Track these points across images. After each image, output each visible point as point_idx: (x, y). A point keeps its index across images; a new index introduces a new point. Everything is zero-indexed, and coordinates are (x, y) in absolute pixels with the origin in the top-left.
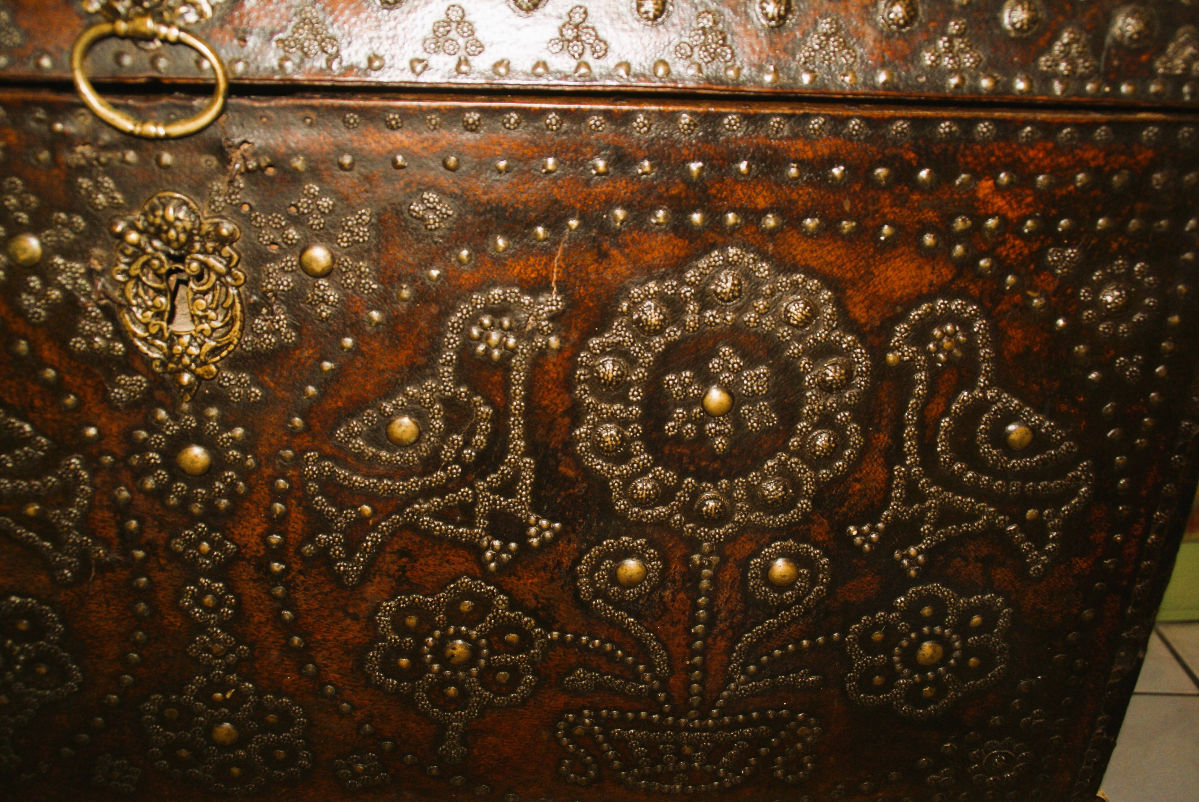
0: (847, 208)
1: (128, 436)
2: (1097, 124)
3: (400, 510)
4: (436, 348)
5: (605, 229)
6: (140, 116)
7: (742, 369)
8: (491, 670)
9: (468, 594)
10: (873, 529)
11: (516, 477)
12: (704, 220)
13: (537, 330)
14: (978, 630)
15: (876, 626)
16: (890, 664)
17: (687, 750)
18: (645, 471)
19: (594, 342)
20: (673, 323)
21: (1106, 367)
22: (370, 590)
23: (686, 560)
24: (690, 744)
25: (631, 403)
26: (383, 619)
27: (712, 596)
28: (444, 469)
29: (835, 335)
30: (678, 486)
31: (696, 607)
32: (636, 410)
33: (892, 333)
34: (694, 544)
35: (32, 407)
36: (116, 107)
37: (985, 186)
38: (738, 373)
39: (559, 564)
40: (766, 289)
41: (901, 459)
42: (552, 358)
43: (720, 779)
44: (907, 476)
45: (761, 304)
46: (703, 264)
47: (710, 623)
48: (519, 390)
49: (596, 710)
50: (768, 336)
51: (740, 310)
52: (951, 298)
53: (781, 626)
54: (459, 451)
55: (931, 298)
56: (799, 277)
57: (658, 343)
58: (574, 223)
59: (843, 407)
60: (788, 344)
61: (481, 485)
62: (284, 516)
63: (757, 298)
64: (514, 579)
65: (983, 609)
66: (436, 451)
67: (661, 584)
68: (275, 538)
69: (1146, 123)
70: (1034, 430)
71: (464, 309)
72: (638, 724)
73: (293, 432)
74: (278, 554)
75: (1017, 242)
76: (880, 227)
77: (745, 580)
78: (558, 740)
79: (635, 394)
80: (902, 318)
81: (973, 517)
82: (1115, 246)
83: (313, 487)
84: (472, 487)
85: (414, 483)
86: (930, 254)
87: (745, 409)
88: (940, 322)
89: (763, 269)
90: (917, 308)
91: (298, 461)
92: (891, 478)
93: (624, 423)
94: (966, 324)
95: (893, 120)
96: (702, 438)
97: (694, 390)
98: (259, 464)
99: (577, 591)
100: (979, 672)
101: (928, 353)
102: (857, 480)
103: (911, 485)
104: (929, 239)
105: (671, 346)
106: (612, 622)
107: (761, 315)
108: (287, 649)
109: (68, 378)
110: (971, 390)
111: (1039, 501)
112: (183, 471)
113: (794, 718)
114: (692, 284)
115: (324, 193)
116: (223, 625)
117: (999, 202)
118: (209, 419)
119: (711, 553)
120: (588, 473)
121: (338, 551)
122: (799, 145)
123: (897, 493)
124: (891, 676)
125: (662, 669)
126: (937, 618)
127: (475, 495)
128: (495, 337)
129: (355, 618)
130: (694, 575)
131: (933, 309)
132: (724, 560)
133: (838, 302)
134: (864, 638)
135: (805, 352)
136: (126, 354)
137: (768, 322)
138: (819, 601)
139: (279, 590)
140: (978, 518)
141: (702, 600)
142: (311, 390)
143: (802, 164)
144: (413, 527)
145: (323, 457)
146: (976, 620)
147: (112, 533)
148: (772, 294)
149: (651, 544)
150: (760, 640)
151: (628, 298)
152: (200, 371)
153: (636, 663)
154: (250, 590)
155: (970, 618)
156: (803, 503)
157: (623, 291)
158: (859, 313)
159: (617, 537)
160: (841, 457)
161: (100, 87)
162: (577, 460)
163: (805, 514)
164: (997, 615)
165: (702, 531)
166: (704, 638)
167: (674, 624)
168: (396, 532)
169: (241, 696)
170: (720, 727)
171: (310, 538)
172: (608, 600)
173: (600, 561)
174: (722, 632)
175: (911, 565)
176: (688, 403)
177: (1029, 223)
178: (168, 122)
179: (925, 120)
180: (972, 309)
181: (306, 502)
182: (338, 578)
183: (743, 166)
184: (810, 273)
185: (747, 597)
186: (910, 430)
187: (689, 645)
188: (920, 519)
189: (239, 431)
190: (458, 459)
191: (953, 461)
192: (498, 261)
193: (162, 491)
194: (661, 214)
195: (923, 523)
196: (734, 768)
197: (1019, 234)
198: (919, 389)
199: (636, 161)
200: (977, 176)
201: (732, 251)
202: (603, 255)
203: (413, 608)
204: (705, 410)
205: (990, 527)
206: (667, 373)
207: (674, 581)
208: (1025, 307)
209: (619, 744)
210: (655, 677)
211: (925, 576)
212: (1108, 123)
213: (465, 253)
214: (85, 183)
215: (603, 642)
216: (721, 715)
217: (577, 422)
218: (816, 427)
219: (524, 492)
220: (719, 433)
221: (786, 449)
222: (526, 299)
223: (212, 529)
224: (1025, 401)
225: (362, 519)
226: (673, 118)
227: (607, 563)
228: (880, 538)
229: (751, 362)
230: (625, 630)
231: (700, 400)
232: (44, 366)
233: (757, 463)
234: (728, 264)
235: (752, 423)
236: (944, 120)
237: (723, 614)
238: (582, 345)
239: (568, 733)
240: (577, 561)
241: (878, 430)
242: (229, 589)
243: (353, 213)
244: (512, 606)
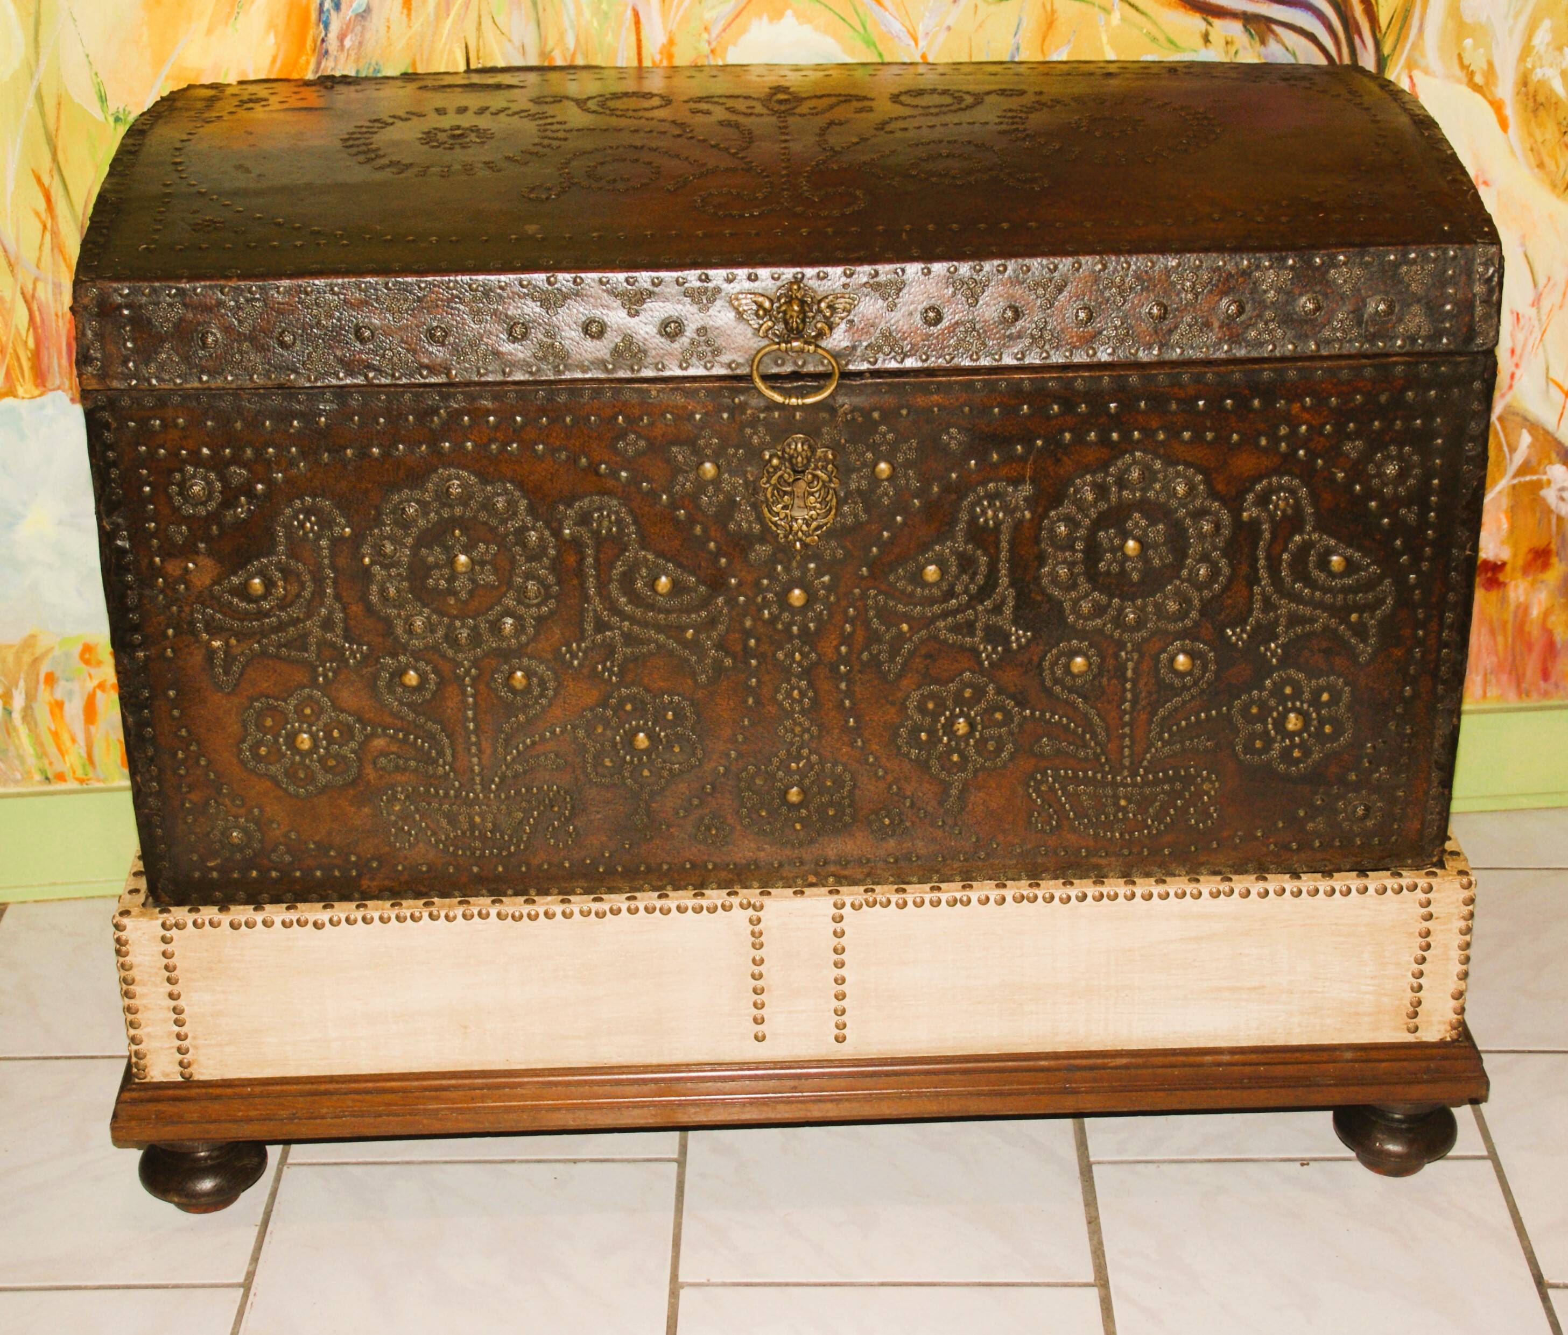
0: (1208, 424)
1: (757, 584)
2: (1365, 366)
3: (927, 626)
4: (954, 521)
5: (1059, 444)
6: (787, 393)
7: (1148, 526)
8: (983, 741)
9: (971, 685)
10: (1243, 631)
11: (1003, 602)
12: (1120, 436)
13: (1017, 508)
14: (1327, 704)
15: (1252, 702)
16: (1267, 732)
17: (1123, 803)
18: (1086, 595)
19: (1052, 513)
20: (1101, 500)
21: (1394, 516)
22: (904, 683)
23: (1116, 656)
24: (1125, 798)
25: (1077, 551)
26: (912, 704)
27: (1135, 682)
28: (957, 598)
29: (1207, 503)
30: (1109, 605)
31: (1124, 690)
32: (1079, 555)
33: (1245, 500)
34: (1121, 645)
35: (700, 566)
36: (773, 388)
37: (1296, 407)
38: (1145, 530)
39: (1031, 660)
40: (1160, 476)
41: (1257, 581)
42: (1027, 525)
43: (1148, 827)
44: (1263, 593)
45: (1157, 486)
46: (1119, 463)
47: (1134, 702)
48: (1004, 545)
49: (1056, 770)
50: (1164, 505)
51: (1144, 490)
52: (1281, 475)
53: (1184, 703)
54: (967, 587)
55: (1268, 475)
56: (1181, 468)
57: (1093, 513)
58: (1039, 443)
59: (1215, 548)
60: (1176, 510)
61: (980, 608)
62: (851, 635)
63: (1155, 482)
64: (1000, 672)
65: (1329, 688)
66: (952, 586)
67: (1099, 675)
68: (843, 649)
69: (1396, 363)
70: (1348, 560)
71: (971, 498)
72: (1087, 781)
73: (862, 578)
74: (846, 660)
75: (1322, 439)
76: (1231, 436)
77: (1157, 670)
78: (1030, 795)
79: (1079, 546)
80: (1251, 489)
81: (1312, 620)
82: (1387, 438)
83: (871, 613)
84: (974, 609)
85: (936, 609)
86: (1265, 450)
87: (1151, 552)
88: (1276, 491)
89: (1158, 465)
90: (1260, 482)
91: (864, 596)
92: (1251, 595)
93: (1071, 565)
94: (1292, 492)
95: (1233, 372)
96: (1123, 573)
97: (1117, 542)
98: (838, 600)
99: (1044, 681)
100: (1334, 737)
101: (1268, 510)
102: (1230, 597)
103: (1266, 601)
104: (1263, 442)
105: (1101, 515)
106: (1066, 702)
107: (1157, 493)
108: (845, 728)
109: (724, 548)
110: (1301, 534)
111: (1361, 609)
112: (790, 606)
113: (1200, 775)
114: (1112, 475)
115: (889, 432)
116: (803, 712)
117: (1306, 416)
118: (809, 570)
119: (1132, 651)
120: (1050, 598)
121: (883, 657)
122: (1176, 390)
123: (1257, 605)
124: (1269, 742)
125: (1102, 736)
126: (1297, 694)
127: (976, 616)
128: (990, 513)
129: (893, 704)
130: (1121, 669)
131: (1270, 484)
132: (1142, 656)
133: (1208, 482)
134: (1245, 709)
135: (1188, 514)
136: (762, 532)
137: (1162, 498)
138: (1209, 684)
139: (843, 686)
140: (1317, 621)
141: (1128, 685)
142: (875, 549)
143: (1179, 401)
144: (935, 638)
145: (880, 592)
146: (1325, 697)
147: (739, 648)
148: (1164, 479)
149: (1091, 645)
150: (1170, 713)
151: (1073, 484)
152: (808, 540)
153: (1084, 733)
154: (825, 686)
155: (1320, 696)
156: (1194, 614)
157: (1069, 482)
158: (1220, 487)
159: (1069, 641)
160: (1216, 581)
161: (765, 378)
162: (1043, 592)
163: (1195, 622)
164: (1340, 693)
165: (1126, 636)
166: (1131, 713)
167: (1109, 702)
168: (922, 642)
169: (810, 765)
170: (1145, 783)
171: (867, 647)
172: (1064, 687)
173: (1058, 659)
174: (1144, 708)
175: (1273, 656)
176: (1113, 550)
177: (1328, 427)
178: (803, 397)
179: (1254, 371)
180: (1296, 482)
181: (867, 623)
182: (883, 677)
183: (1143, 404)
184: (1188, 465)
185: (1160, 683)
186: (1262, 562)
187: (1121, 718)
188: (1276, 622)
189: (826, 579)
190: (966, 591)
191: (1294, 582)
192: (995, 466)
193: (774, 619)
194: (1093, 434)
195: (1278, 625)
196: (1158, 818)
197: (1321, 434)
198: (1267, 535)
199: (1078, 405)
200: (1290, 401)
201: (1137, 454)
202: (1058, 460)
203: (932, 696)
204: (1124, 554)
205: (1326, 628)
206: (1099, 530)
207: (1108, 671)
208: (1333, 479)
209: (1074, 798)
210: (1096, 744)
211: (1284, 662)
212: (1370, 365)
213: (973, 462)
214: (748, 431)
215: (1060, 718)
216: (1147, 771)
217: (1042, 565)
218: (1198, 562)
219: (1008, 611)
220: (1134, 568)
221: (1179, 577)
222: (1010, 489)
223: (804, 643)
224: (1339, 539)
225: (901, 633)
226: (1100, 378)
227: (1063, 660)
228: (1249, 637)
229: (1153, 522)
230: (1076, 709)
231: (1122, 547)
232: (709, 540)
233: (1161, 588)
234: (1135, 462)
235: (1157, 562)
236: (1265, 370)
237: (1143, 695)
238: (1045, 515)
239: (1037, 790)
240: (1043, 659)
241: (1240, 563)
242: (811, 684)
243: (906, 442)
244: (999, 692)
